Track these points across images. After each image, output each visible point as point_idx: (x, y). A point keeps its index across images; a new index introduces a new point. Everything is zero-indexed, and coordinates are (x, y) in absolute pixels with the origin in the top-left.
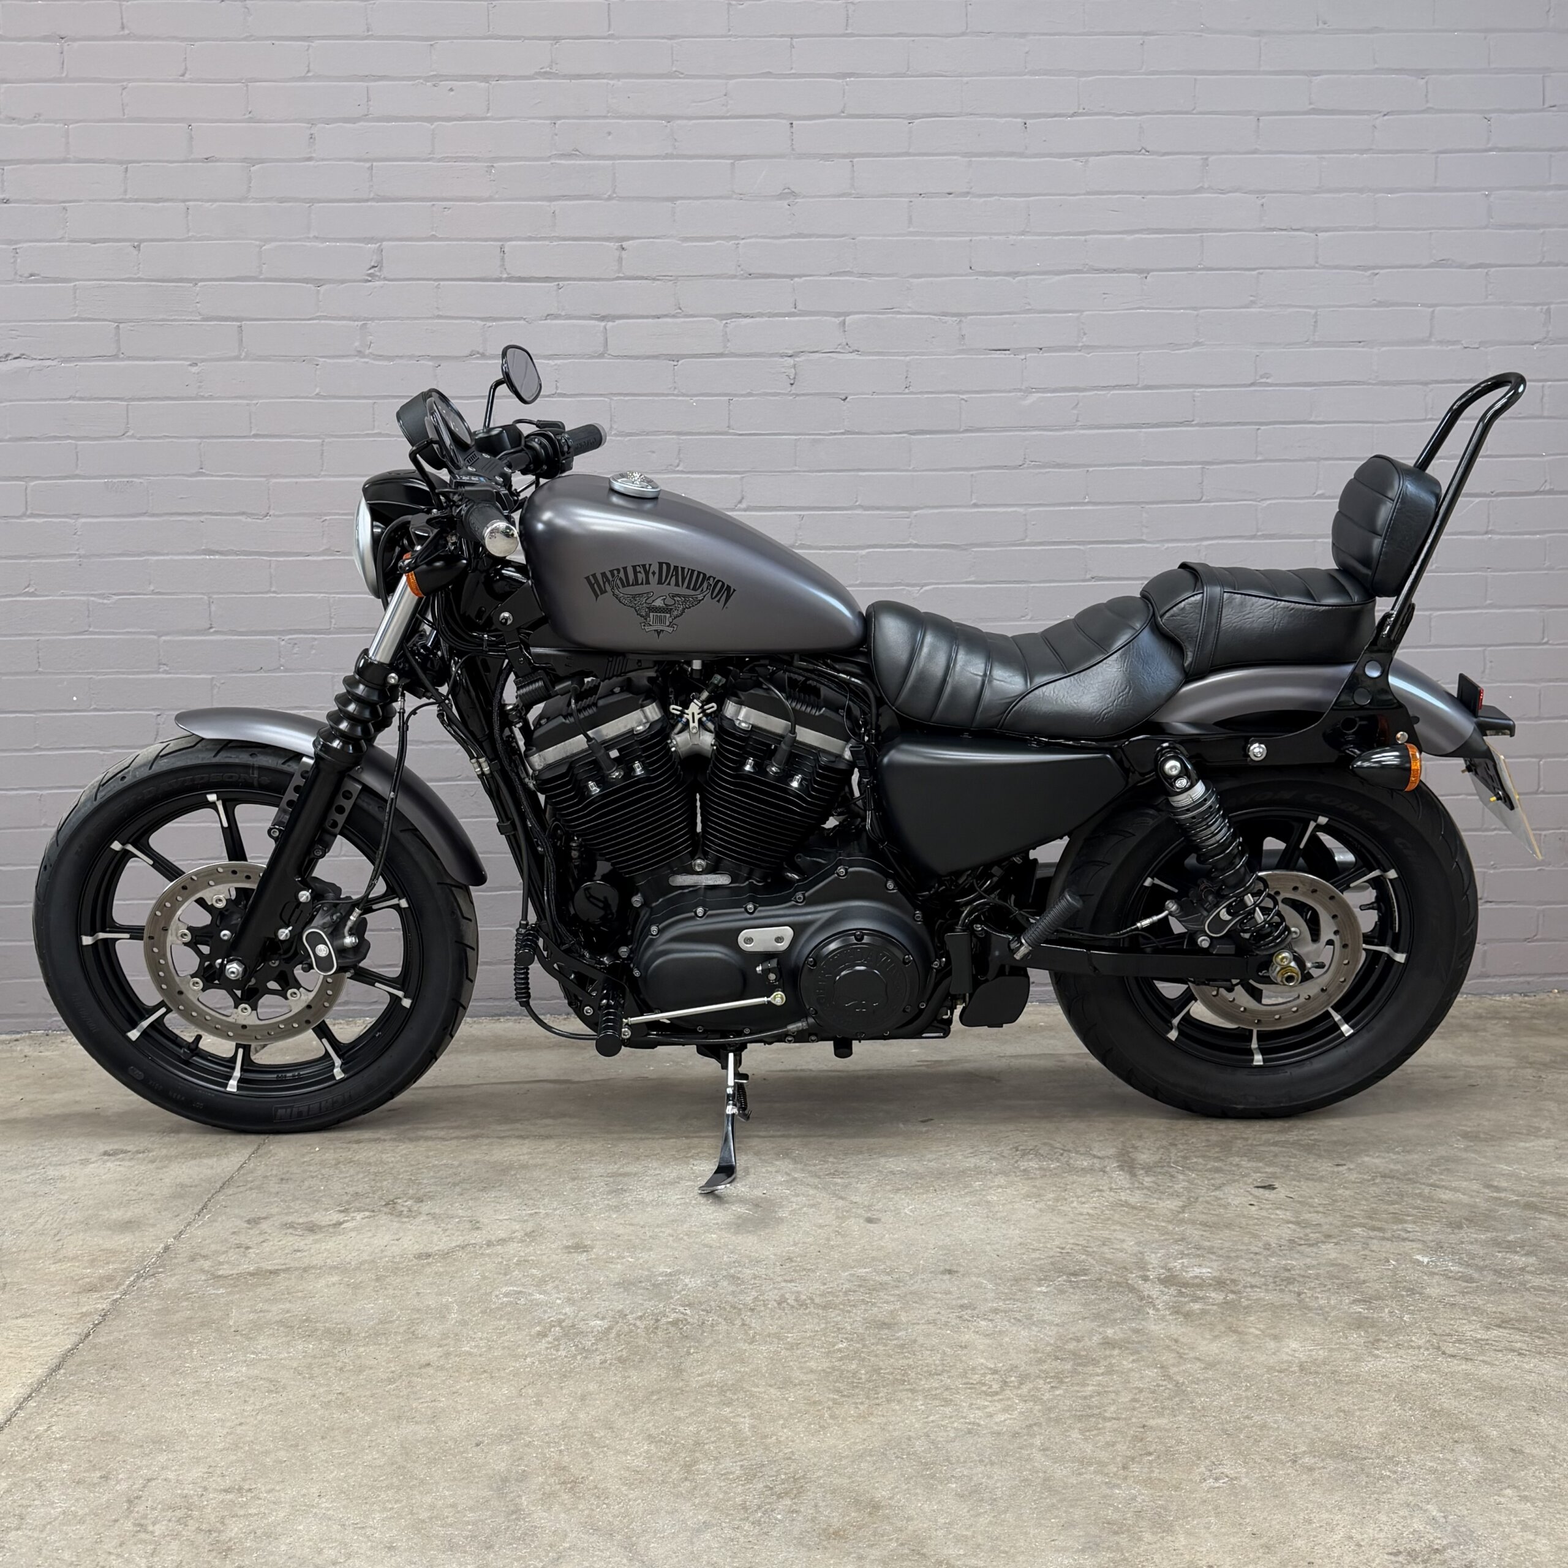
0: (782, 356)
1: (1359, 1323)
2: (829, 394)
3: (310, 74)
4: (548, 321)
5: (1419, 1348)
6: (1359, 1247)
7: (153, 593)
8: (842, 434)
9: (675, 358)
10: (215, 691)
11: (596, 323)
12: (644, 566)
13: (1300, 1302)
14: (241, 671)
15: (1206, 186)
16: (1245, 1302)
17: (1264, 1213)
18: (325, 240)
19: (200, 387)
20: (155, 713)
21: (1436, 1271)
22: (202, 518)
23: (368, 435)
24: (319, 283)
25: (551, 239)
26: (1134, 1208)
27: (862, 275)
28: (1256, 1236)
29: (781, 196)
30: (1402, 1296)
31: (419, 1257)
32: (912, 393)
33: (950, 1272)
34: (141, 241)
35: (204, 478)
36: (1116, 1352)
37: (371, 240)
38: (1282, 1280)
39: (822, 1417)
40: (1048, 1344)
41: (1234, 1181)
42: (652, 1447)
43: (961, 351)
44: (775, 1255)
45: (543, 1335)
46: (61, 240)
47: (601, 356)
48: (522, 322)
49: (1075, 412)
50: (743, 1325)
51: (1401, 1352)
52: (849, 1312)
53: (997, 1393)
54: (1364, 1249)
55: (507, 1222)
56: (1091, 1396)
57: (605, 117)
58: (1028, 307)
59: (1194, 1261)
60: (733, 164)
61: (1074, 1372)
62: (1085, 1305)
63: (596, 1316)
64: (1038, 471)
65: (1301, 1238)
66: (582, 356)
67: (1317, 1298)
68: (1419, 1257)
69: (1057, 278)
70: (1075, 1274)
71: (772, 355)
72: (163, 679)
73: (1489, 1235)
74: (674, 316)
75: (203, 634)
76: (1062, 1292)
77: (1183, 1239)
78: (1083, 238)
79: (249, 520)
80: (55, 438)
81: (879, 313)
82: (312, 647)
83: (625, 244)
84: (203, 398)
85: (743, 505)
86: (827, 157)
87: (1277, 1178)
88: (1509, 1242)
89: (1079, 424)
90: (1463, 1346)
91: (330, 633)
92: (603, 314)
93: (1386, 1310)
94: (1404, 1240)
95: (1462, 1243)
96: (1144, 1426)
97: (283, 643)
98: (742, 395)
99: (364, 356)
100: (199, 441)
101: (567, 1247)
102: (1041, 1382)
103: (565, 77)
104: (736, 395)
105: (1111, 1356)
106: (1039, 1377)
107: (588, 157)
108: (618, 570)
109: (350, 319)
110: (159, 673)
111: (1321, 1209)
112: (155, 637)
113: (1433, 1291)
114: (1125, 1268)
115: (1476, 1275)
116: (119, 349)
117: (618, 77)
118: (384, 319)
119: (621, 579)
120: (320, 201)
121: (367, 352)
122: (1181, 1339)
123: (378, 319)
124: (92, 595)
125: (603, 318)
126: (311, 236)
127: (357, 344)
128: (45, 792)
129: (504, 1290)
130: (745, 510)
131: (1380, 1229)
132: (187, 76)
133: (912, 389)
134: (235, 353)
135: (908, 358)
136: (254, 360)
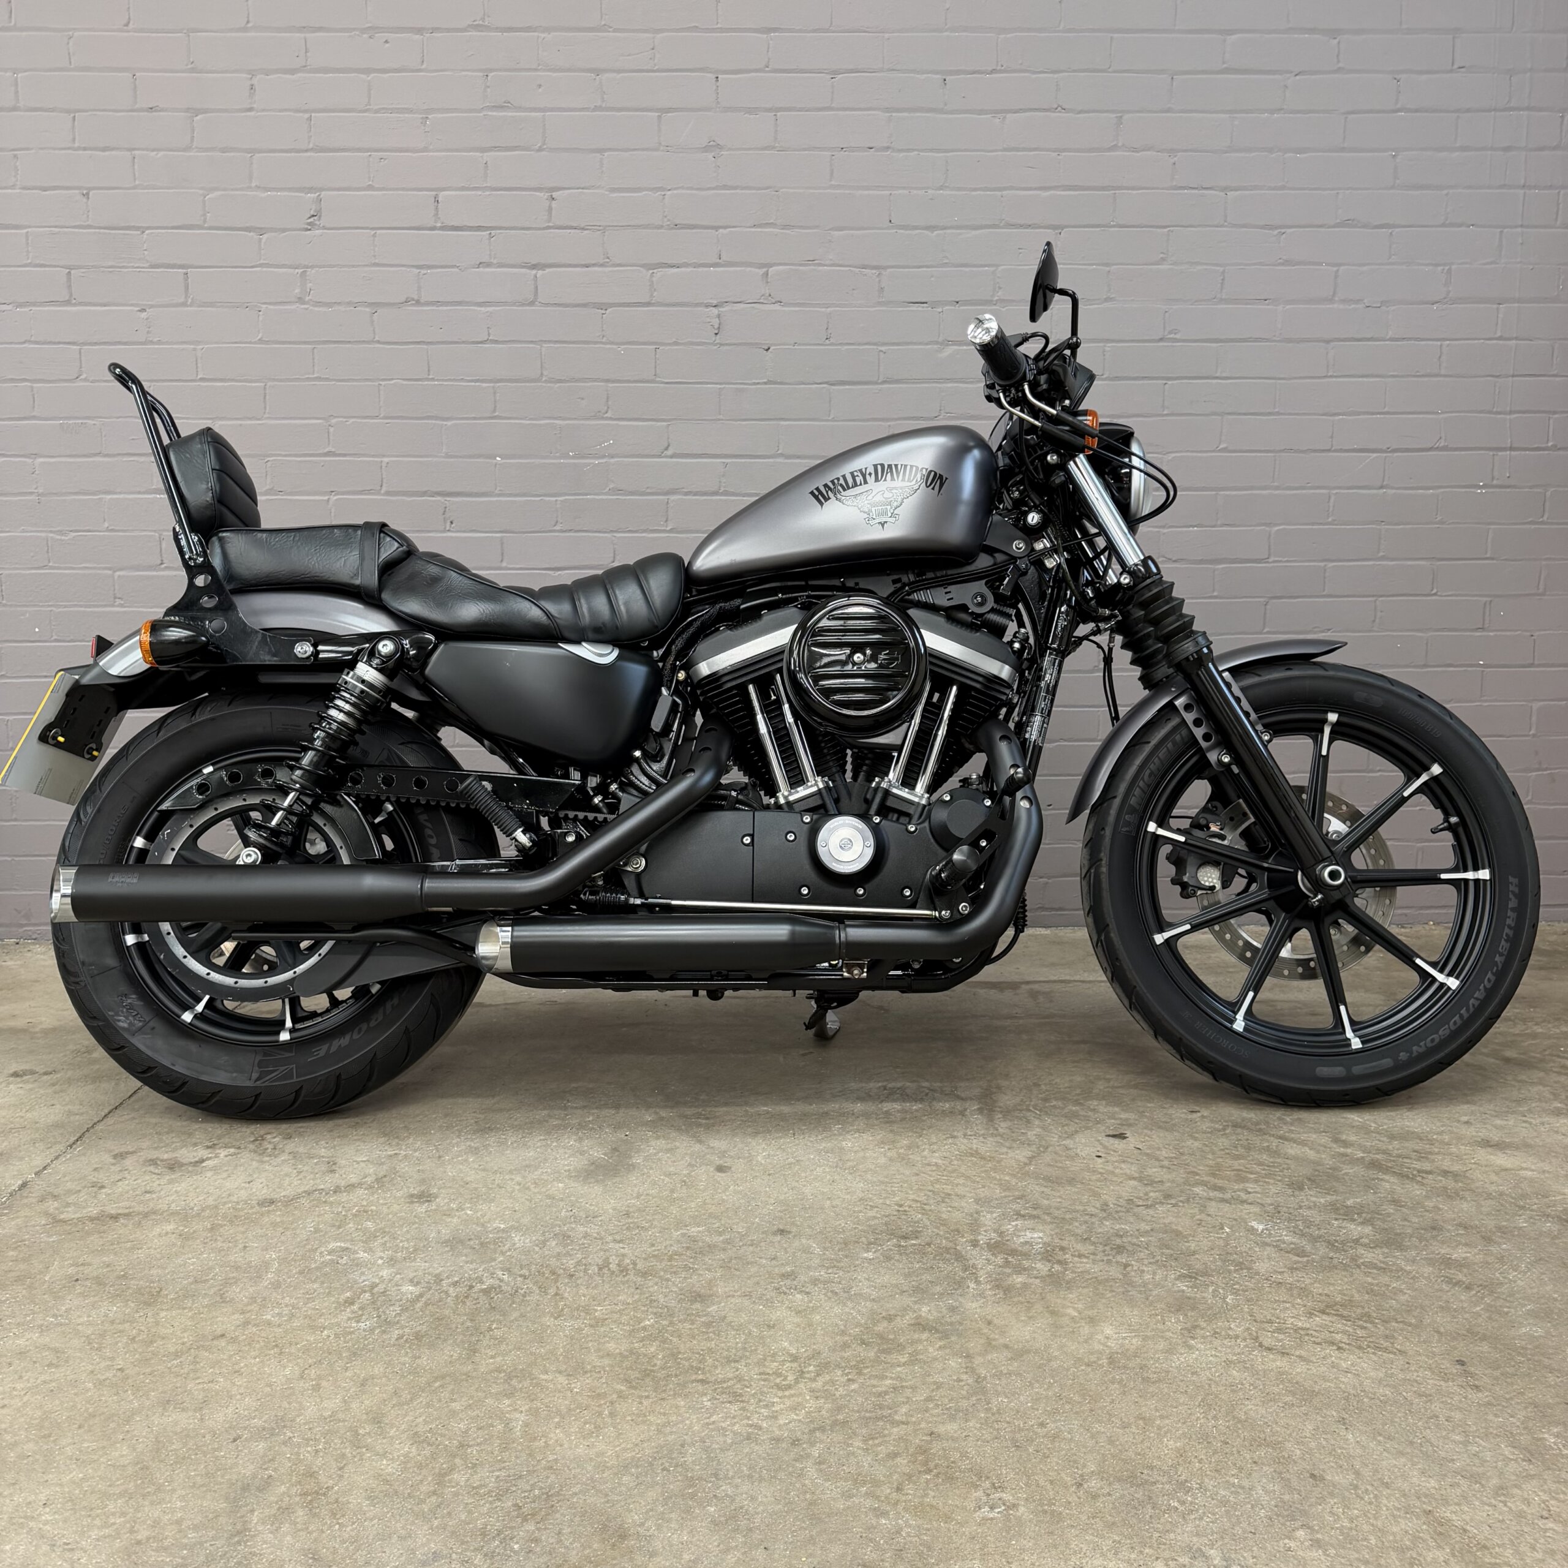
0: (707, 306)
1: (1180, 1305)
2: (751, 344)
3: (250, 25)
4: (481, 269)
5: (1237, 1337)
6: (1196, 1211)
7: (108, 530)
8: (765, 383)
9: (603, 306)
11: (528, 271)
13: (1125, 1275)
15: (1120, 144)
16: (1069, 1275)
17: (1110, 1168)
18: (266, 189)
19: (148, 332)
21: (1268, 1240)
23: (308, 379)
24: (261, 231)
26: (983, 1158)
27: (785, 227)
28: (1096, 1195)
29: (706, 149)
30: (1230, 1272)
31: (261, 1204)
32: (831, 344)
33: (782, 1232)
34: (90, 189)
36: (925, 1336)
37: (311, 190)
38: (1112, 1249)
39: (600, 1414)
40: (858, 1325)
41: (1087, 1128)
42: (414, 1450)
43: (880, 304)
44: (614, 1209)
45: (350, 1302)
46: (13, 187)
47: (532, 303)
48: (456, 270)
50: (556, 1294)
51: (1217, 1342)
52: (668, 1280)
53: (789, 1387)
54: (1201, 1212)
55: (363, 1164)
56: (886, 1393)
57: (536, 70)
59: (1029, 1223)
60: (659, 117)
61: (877, 1361)
62: (907, 1276)
63: (411, 1281)
65: (1140, 1198)
66: (514, 304)
67: (1143, 1271)
68: (1254, 1224)
69: (974, 233)
70: (905, 1238)
71: (697, 305)
72: (118, 612)
73: (1329, 1198)
74: (602, 265)
75: (155, 570)
76: (888, 1258)
77: (1021, 1197)
78: (999, 193)
80: (12, 380)
81: (801, 265)
83: (555, 195)
84: (152, 342)
85: (669, 452)
86: (750, 111)
87: (1130, 1125)
88: (1347, 1207)
90: (1281, 1337)
92: (534, 262)
93: (1211, 1289)
94: (1243, 1202)
95: (1301, 1207)
96: (932, 1433)
98: (669, 344)
99: (304, 303)
101: (412, 1196)
102: (839, 1373)
103: (497, 29)
104: (662, 344)
105: (920, 1341)
106: (838, 1366)
107: (520, 109)
109: (290, 267)
110: (113, 606)
111: (1166, 1163)
112: (110, 572)
113: (1262, 1267)
114: (958, 1231)
115: (1308, 1248)
116: (71, 295)
117: (548, 30)
118: (324, 267)
120: (261, 151)
121: (307, 298)
122: (996, 1321)
123: (317, 266)
124: (51, 532)
125: (534, 267)
126: (253, 185)
128: (11, 718)
129: (331, 1246)
130: (671, 457)
131: (1221, 1189)
132: (131, 26)
133: (832, 340)
134: (182, 300)
135: (829, 310)
136: (200, 306)
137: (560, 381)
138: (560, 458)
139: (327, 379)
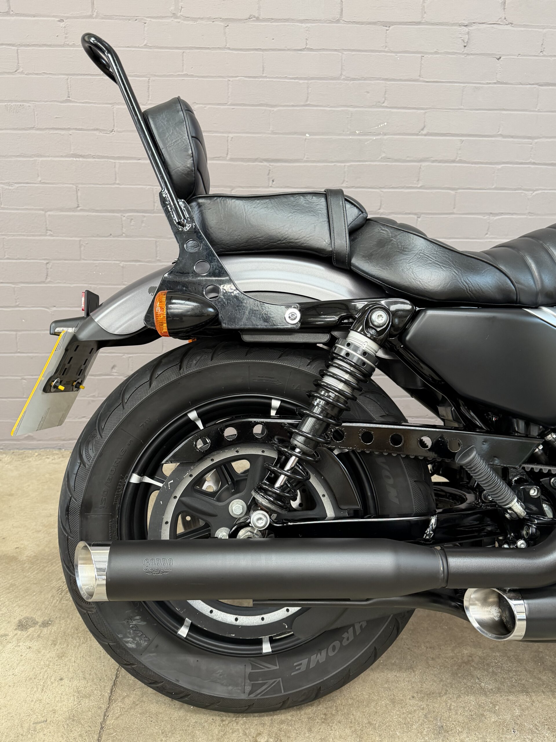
0: (461, 26)
2: (489, 54)
7: (40, 182)
8: (495, 83)
9: (387, 24)
10: (82, 248)
14: (98, 236)
19: (66, 38)
20: (45, 262)
22: (71, 132)
23: (179, 75)
32: (544, 56)
35: (71, 104)
47: (338, 21)
71: (453, 25)
75: (73, 211)
79: (101, 134)
82: (142, 222)
85: (424, 132)
91: (154, 213)
97: (124, 218)
98: (431, 53)
99: (177, 18)
100: (67, 77)
104: (426, 53)
110: (46, 236)
112: (43, 212)
116: (9, 8)
121: (179, 14)
127: (172, 8)
130: (425, 135)
133: (545, 53)
134: (89, 13)
135: (545, 30)
136: (102, 18)
137: (354, 79)
138: (349, 135)
139: (192, 76)
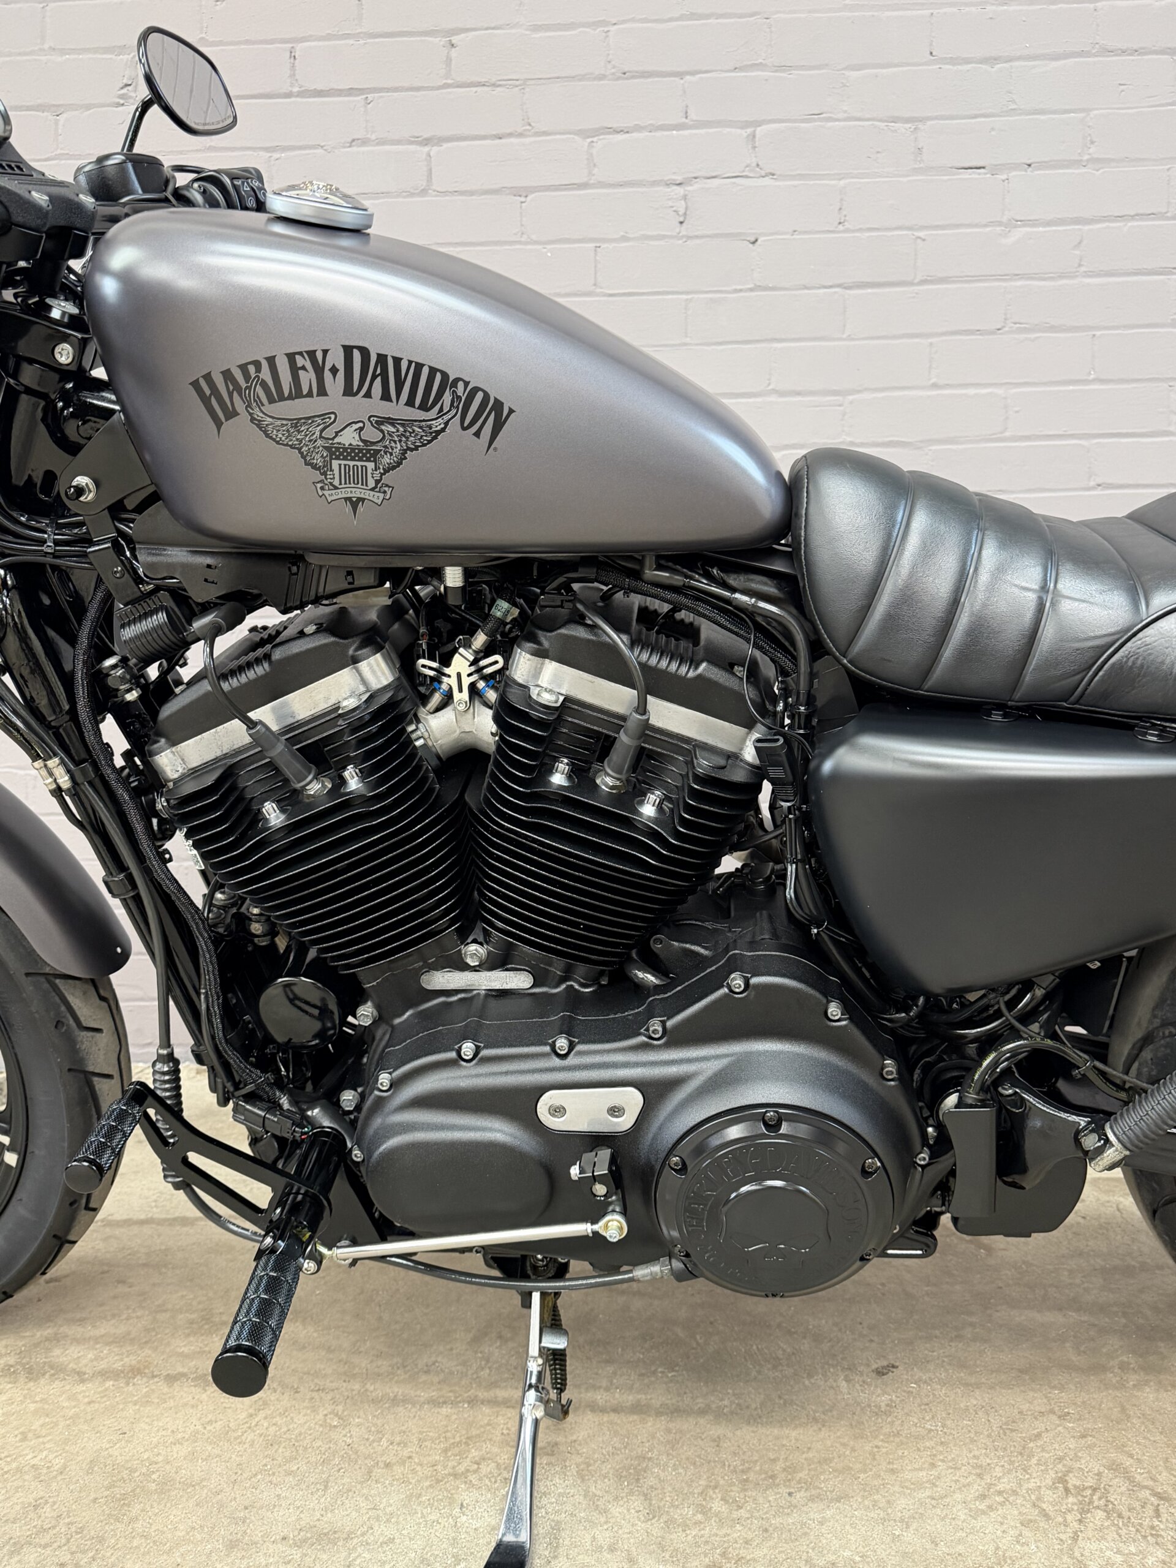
12: (312, 354)
25: (356, 36)
49: (1077, 252)
58: (1014, 106)
64: (1023, 336)
89: (1083, 269)
108: (257, 364)
119: (264, 384)
